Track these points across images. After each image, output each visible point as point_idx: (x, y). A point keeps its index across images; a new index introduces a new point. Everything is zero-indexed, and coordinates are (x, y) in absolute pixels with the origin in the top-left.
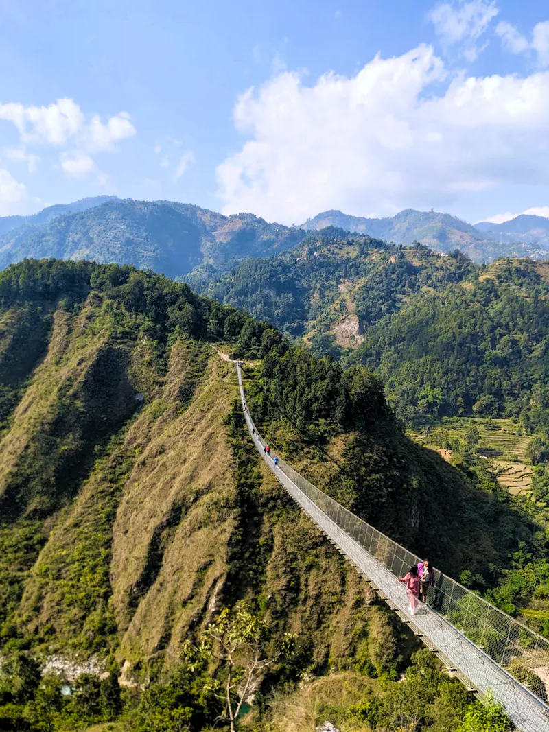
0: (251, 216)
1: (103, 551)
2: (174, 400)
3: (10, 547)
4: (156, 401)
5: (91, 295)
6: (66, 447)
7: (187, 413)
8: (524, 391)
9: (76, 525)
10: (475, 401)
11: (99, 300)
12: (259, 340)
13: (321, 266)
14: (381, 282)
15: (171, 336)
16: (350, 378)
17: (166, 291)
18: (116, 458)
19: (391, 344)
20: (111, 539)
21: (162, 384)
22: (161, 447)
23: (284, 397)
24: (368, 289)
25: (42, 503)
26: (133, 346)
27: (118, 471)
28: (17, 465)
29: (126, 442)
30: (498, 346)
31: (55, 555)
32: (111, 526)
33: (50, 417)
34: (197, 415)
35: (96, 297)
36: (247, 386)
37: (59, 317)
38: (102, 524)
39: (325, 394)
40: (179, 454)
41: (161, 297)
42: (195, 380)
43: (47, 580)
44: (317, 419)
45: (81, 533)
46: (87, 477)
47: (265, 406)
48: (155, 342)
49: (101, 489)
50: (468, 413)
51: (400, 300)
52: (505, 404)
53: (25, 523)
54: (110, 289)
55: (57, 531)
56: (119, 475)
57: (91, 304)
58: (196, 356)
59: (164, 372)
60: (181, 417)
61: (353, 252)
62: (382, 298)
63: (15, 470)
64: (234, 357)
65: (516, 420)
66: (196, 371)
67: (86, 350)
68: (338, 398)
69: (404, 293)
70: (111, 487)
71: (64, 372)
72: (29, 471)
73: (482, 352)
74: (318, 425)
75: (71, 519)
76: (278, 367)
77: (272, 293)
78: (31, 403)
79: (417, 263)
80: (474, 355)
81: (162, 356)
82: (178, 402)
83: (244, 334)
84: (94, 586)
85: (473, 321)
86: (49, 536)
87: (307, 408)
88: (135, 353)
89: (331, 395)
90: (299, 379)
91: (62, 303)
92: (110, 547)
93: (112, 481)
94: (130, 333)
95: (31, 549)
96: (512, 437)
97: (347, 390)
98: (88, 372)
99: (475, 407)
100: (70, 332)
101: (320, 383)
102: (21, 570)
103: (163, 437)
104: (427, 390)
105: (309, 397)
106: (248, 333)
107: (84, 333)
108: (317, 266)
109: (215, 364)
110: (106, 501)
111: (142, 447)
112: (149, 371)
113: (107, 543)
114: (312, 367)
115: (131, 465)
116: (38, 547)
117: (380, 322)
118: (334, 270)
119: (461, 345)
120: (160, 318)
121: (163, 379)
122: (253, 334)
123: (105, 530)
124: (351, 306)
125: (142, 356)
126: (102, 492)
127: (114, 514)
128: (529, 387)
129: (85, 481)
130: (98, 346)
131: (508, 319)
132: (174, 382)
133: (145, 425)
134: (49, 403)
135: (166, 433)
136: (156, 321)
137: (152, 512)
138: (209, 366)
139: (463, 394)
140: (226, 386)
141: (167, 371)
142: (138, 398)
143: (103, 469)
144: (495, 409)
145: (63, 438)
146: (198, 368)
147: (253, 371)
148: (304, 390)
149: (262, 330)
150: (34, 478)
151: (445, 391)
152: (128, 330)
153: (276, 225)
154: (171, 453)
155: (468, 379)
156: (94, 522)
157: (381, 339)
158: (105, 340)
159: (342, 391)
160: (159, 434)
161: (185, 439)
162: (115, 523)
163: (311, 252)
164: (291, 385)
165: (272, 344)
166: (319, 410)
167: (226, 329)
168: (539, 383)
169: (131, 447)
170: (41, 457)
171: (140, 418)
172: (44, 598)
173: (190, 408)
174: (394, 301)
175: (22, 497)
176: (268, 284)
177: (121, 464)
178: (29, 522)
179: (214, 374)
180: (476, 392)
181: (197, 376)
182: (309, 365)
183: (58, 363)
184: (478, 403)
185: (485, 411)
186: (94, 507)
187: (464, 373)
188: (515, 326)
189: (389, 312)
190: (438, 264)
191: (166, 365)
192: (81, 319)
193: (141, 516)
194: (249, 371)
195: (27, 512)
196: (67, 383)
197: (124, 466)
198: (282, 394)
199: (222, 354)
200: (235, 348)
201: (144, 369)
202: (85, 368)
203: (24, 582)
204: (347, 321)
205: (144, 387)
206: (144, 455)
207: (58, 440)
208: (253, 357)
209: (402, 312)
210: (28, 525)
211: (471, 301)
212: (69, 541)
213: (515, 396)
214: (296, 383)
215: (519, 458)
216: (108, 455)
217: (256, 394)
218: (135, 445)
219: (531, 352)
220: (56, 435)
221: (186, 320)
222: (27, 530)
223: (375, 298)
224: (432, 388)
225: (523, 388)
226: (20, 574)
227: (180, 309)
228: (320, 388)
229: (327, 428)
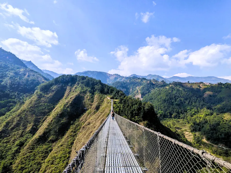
0: (117, 74)
1: (68, 155)
2: (94, 109)
3: (41, 151)
4: (89, 110)
5: (77, 82)
6: (63, 121)
7: (97, 113)
8: (185, 112)
9: (61, 146)
10: (172, 115)
11: (78, 84)
12: (118, 94)
13: (132, 83)
14: (146, 87)
15: (95, 93)
16: (144, 104)
17: (95, 81)
18: (76, 125)
19: (150, 100)
20: (71, 151)
21: (91, 105)
22: (89, 123)
23: (125, 109)
24: (143, 88)
25: (53, 138)
26: (85, 95)
27: (77, 129)
28: (48, 126)
29: (80, 121)
30: (177, 101)
31: (53, 156)
32: (72, 147)
33: (60, 113)
34: (100, 114)
35: (78, 83)
36: (114, 106)
37: (68, 88)
38: (69, 146)
39: (137, 109)
40: (93, 125)
41: (93, 83)
42: (100, 104)
43: (49, 164)
44: (135, 116)
45: (62, 148)
46: (68, 130)
47: (119, 111)
48: (91, 94)
49: (71, 134)
50: (171, 117)
51: (151, 91)
52: (180, 116)
53: (47, 144)
54: (81, 81)
55: (56, 147)
56: (77, 130)
57: (77, 85)
58: (101, 98)
59: (92, 102)
60: (95, 114)
61: (139, 81)
62: (146, 90)
63: (47, 127)
64: (111, 98)
65: (184, 120)
66: (101, 102)
67: (73, 95)
68: (141, 110)
69: (151, 89)
70: (74, 134)
71: (67, 101)
72: (51, 128)
73: (173, 102)
74: (135, 118)
75: (60, 143)
76: (123, 100)
77: (121, 89)
78: (57, 108)
79: (154, 83)
80: (171, 103)
81: (92, 98)
82: (95, 110)
83: (114, 93)
84: (63, 168)
85: (170, 95)
86: (53, 148)
87: (132, 113)
88: (85, 97)
89: (139, 109)
90: (129, 104)
91: (69, 84)
92: (70, 154)
93: (74, 132)
94: (85, 92)
95: (47, 153)
96: (183, 124)
97: (144, 108)
98: (72, 101)
99: (172, 116)
100: (70, 91)
101: (136, 105)
102: (42, 160)
103: (90, 120)
104: (160, 111)
105: (132, 109)
106: (115, 93)
107: (74, 92)
108: (131, 83)
109: (106, 100)
110: (72, 138)
111: (84, 122)
112: (88, 101)
113: (70, 152)
114: (133, 101)
115: (80, 128)
116: (49, 152)
117: (147, 95)
118: (135, 84)
119: (167, 100)
120: (93, 88)
121: (92, 104)
122: (117, 93)
123: (70, 148)
124: (139, 92)
125: (87, 98)
126: (71, 135)
127: (73, 143)
128: (186, 111)
129: (67, 132)
130: (76, 95)
131: (178, 95)
132: (95, 104)
133: (86, 116)
134: (60, 109)
135: (91, 118)
136: (92, 89)
137: (83, 143)
138: (104, 101)
139: (169, 112)
140: (108, 106)
141: (93, 102)
142: (85, 109)
143: (72, 128)
144: (177, 117)
145: (63, 118)
146: (101, 101)
147: (116, 102)
148: (131, 107)
149: (119, 92)
150: (52, 130)
151: (165, 112)
152: (84, 91)
153: (122, 76)
154: (91, 125)
155: (170, 109)
156: (67, 145)
157: (147, 99)
158: (78, 93)
159: (142, 108)
160: (89, 119)
161: (95, 121)
162: (73, 146)
163: (130, 80)
164: (127, 106)
165: (121, 95)
166: (135, 113)
167: (110, 91)
168: (189, 110)
169: (81, 122)
170: (55, 124)
171: (85, 114)
172: (46, 171)
173: (98, 112)
174: (149, 91)
175: (48, 135)
176: (120, 87)
177: (78, 127)
178: (48, 144)
179: (106, 102)
180: (172, 112)
181: (101, 103)
182: (132, 100)
183: (66, 99)
184: (173, 115)
185: (175, 117)
186: (68, 140)
187: (169, 107)
188: (180, 96)
189: (148, 93)
190: (159, 83)
191: (93, 100)
192: (74, 88)
193: (80, 144)
194: (115, 102)
195: (48, 141)
196: (66, 104)
197: (78, 128)
198: (124, 108)
199: (108, 98)
200: (112, 96)
201: (87, 101)
202: (72, 100)
203: (42, 164)
204: (138, 95)
205: (87, 106)
206: (84, 125)
207: (61, 119)
208: (116, 99)
209: (152, 93)
210: (48, 145)
211: (169, 90)
212: (58, 151)
213: (183, 114)
214: (128, 105)
215: (187, 130)
216: (75, 124)
217: (117, 108)
218: (82, 121)
219: (185, 103)
220: (61, 118)
221: (99, 88)
222: (47, 146)
223: (145, 90)
224: (161, 111)
225: (184, 111)
226: (41, 161)
227: (98, 86)
228: (136, 107)
229: (138, 119)
